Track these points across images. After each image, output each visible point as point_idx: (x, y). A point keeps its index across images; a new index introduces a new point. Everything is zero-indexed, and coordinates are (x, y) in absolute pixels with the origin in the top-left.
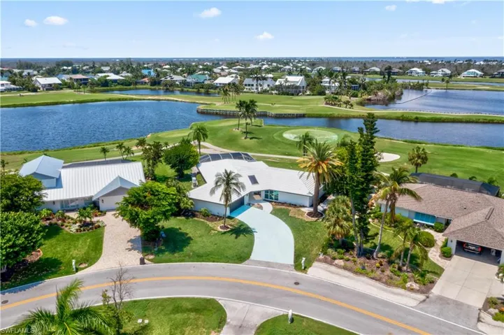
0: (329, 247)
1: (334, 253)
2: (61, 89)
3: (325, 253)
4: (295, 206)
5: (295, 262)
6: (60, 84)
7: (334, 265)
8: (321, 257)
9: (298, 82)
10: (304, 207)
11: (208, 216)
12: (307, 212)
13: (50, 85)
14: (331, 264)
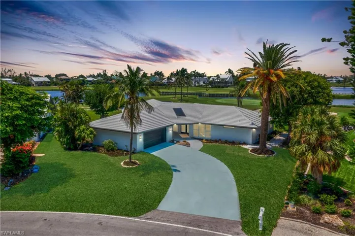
0: (301, 193)
1: (312, 202)
2: (50, 85)
3: (298, 203)
4: (233, 143)
5: (242, 218)
6: (49, 82)
7: (322, 225)
8: (291, 208)
9: (227, 79)
10: (245, 144)
11: (112, 150)
12: (250, 149)
13: (41, 82)
14: (316, 223)
